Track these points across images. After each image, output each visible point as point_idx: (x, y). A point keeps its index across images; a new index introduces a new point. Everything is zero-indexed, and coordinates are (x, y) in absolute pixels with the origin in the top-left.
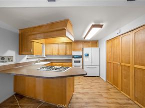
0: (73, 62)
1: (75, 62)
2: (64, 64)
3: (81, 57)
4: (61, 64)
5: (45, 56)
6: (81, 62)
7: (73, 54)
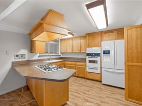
0: (87, 61)
1: (90, 62)
2: (77, 63)
3: (98, 55)
4: (74, 63)
5: (60, 54)
6: (99, 62)
7: (88, 52)
